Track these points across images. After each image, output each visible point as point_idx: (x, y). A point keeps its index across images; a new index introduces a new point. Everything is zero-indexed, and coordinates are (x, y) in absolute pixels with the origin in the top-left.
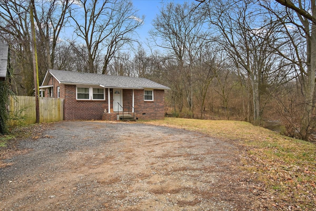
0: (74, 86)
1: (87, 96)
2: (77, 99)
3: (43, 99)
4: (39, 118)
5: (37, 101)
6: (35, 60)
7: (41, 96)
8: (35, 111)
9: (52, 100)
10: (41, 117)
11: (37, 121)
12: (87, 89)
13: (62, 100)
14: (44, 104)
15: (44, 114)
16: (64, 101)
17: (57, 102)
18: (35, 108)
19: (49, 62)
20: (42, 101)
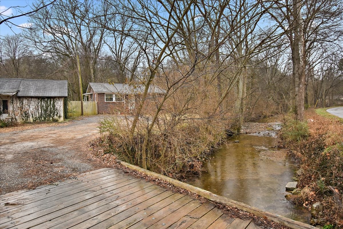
0: (104, 94)
1: (112, 99)
2: (105, 101)
3: (85, 102)
4: (83, 113)
5: (82, 103)
6: (80, 81)
7: (84, 100)
8: (81, 109)
9: (90, 102)
10: (84, 112)
11: (82, 114)
12: (111, 95)
13: (96, 102)
14: (86, 105)
15: (85, 110)
16: (98, 103)
17: (93, 104)
18: (81, 107)
19: (92, 74)
20: (85, 103)
